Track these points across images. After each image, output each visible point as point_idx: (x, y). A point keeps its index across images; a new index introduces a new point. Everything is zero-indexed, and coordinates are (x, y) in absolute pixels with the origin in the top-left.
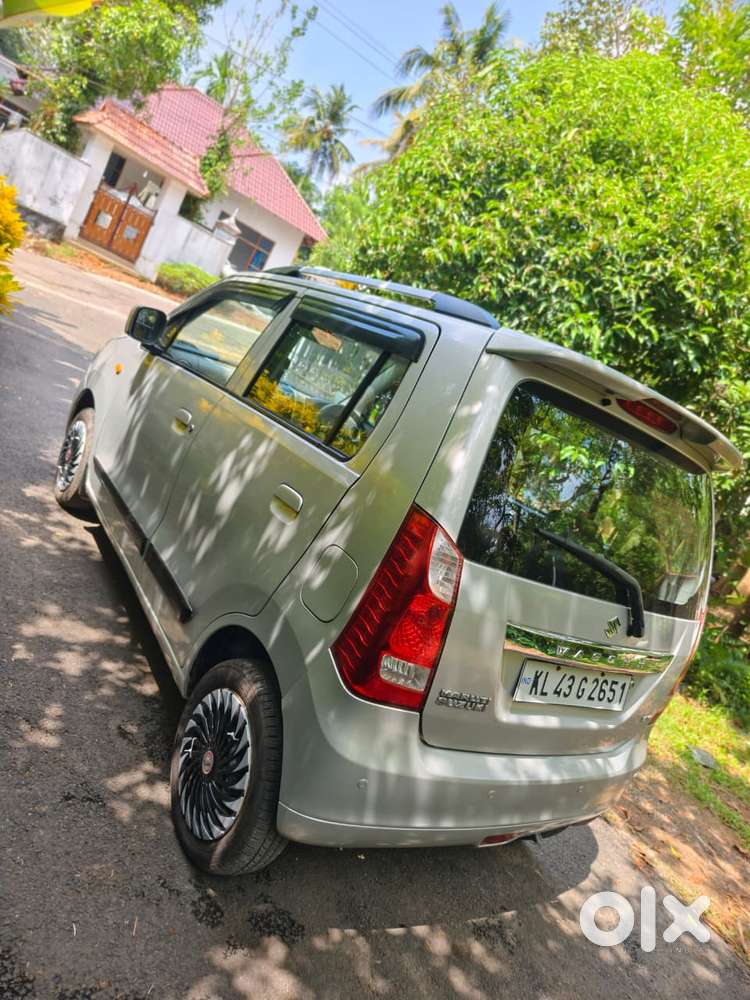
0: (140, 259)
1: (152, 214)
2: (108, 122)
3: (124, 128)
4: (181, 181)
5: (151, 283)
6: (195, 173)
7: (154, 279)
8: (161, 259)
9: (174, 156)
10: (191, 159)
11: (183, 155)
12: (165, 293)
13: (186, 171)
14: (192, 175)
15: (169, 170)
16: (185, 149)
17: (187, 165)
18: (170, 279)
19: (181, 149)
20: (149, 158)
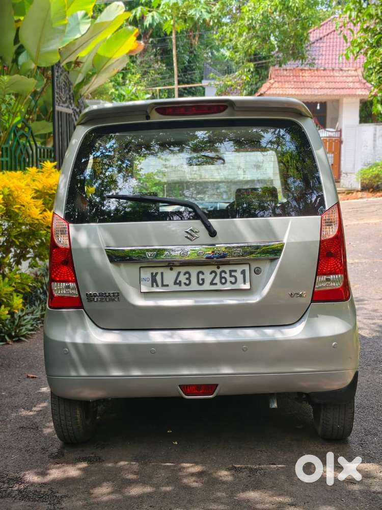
0: (343, 176)
1: (337, 135)
2: (276, 85)
3: (289, 82)
4: (349, 95)
5: (358, 191)
6: (360, 82)
7: (359, 187)
8: (359, 167)
9: (338, 79)
10: (353, 73)
11: (345, 74)
12: (370, 194)
13: (351, 85)
14: (357, 85)
15: (336, 92)
16: (344, 69)
17: (351, 79)
18: (370, 180)
19: (342, 70)
20: (316, 92)
